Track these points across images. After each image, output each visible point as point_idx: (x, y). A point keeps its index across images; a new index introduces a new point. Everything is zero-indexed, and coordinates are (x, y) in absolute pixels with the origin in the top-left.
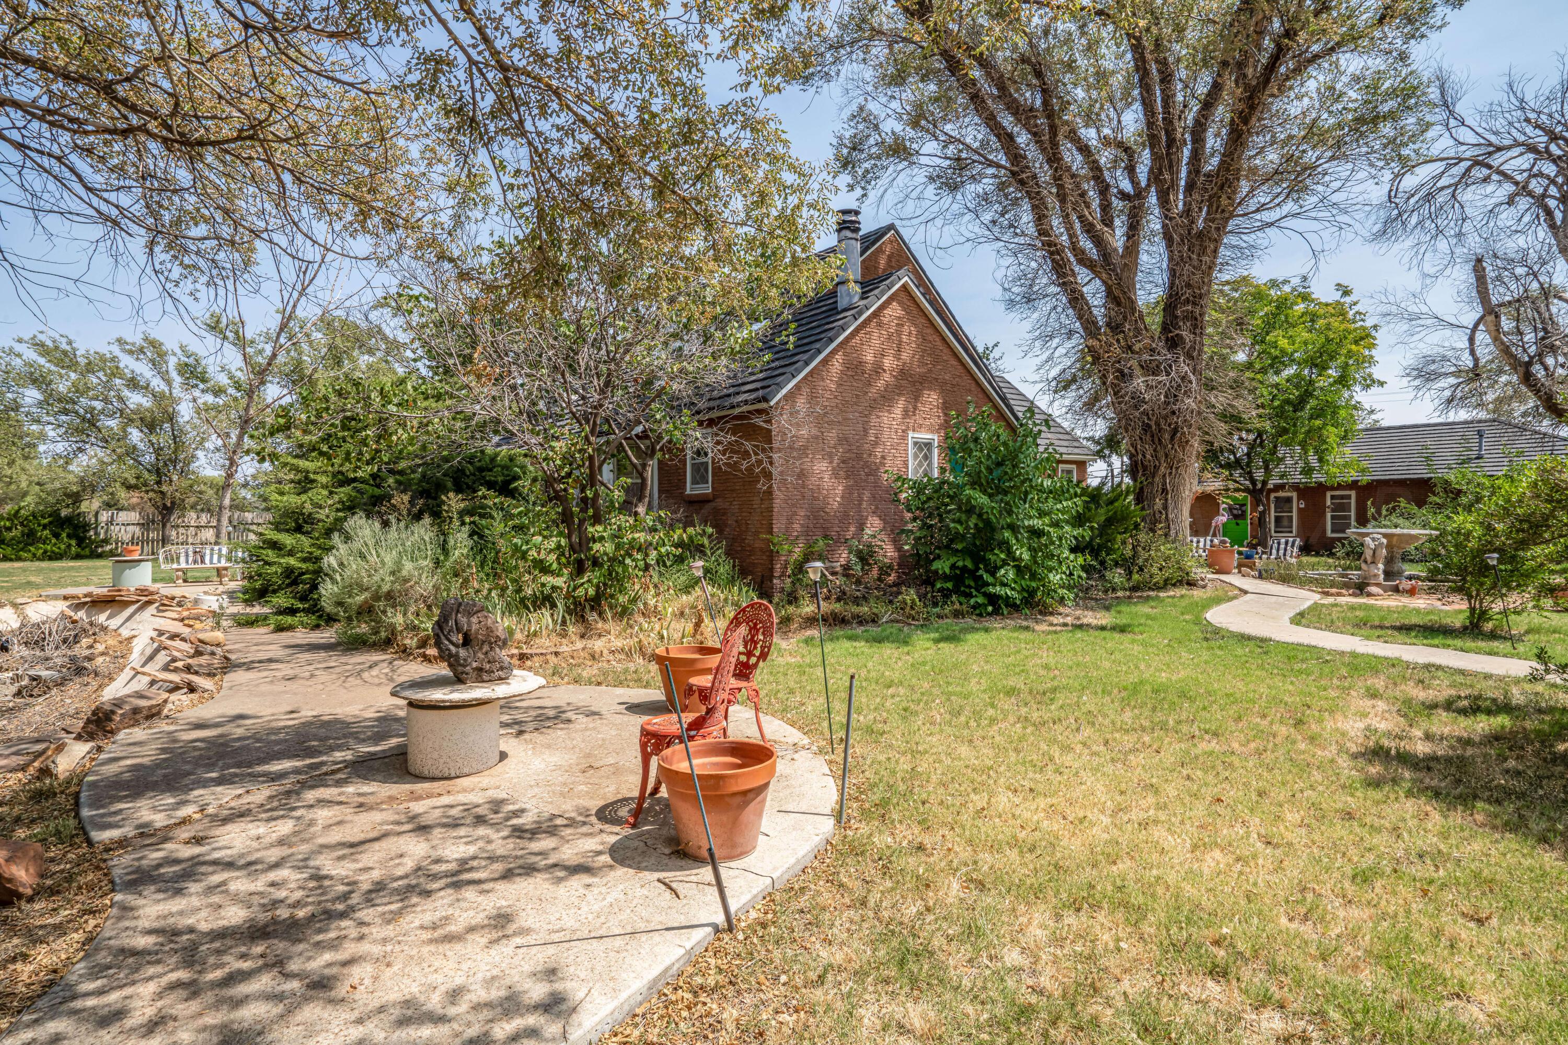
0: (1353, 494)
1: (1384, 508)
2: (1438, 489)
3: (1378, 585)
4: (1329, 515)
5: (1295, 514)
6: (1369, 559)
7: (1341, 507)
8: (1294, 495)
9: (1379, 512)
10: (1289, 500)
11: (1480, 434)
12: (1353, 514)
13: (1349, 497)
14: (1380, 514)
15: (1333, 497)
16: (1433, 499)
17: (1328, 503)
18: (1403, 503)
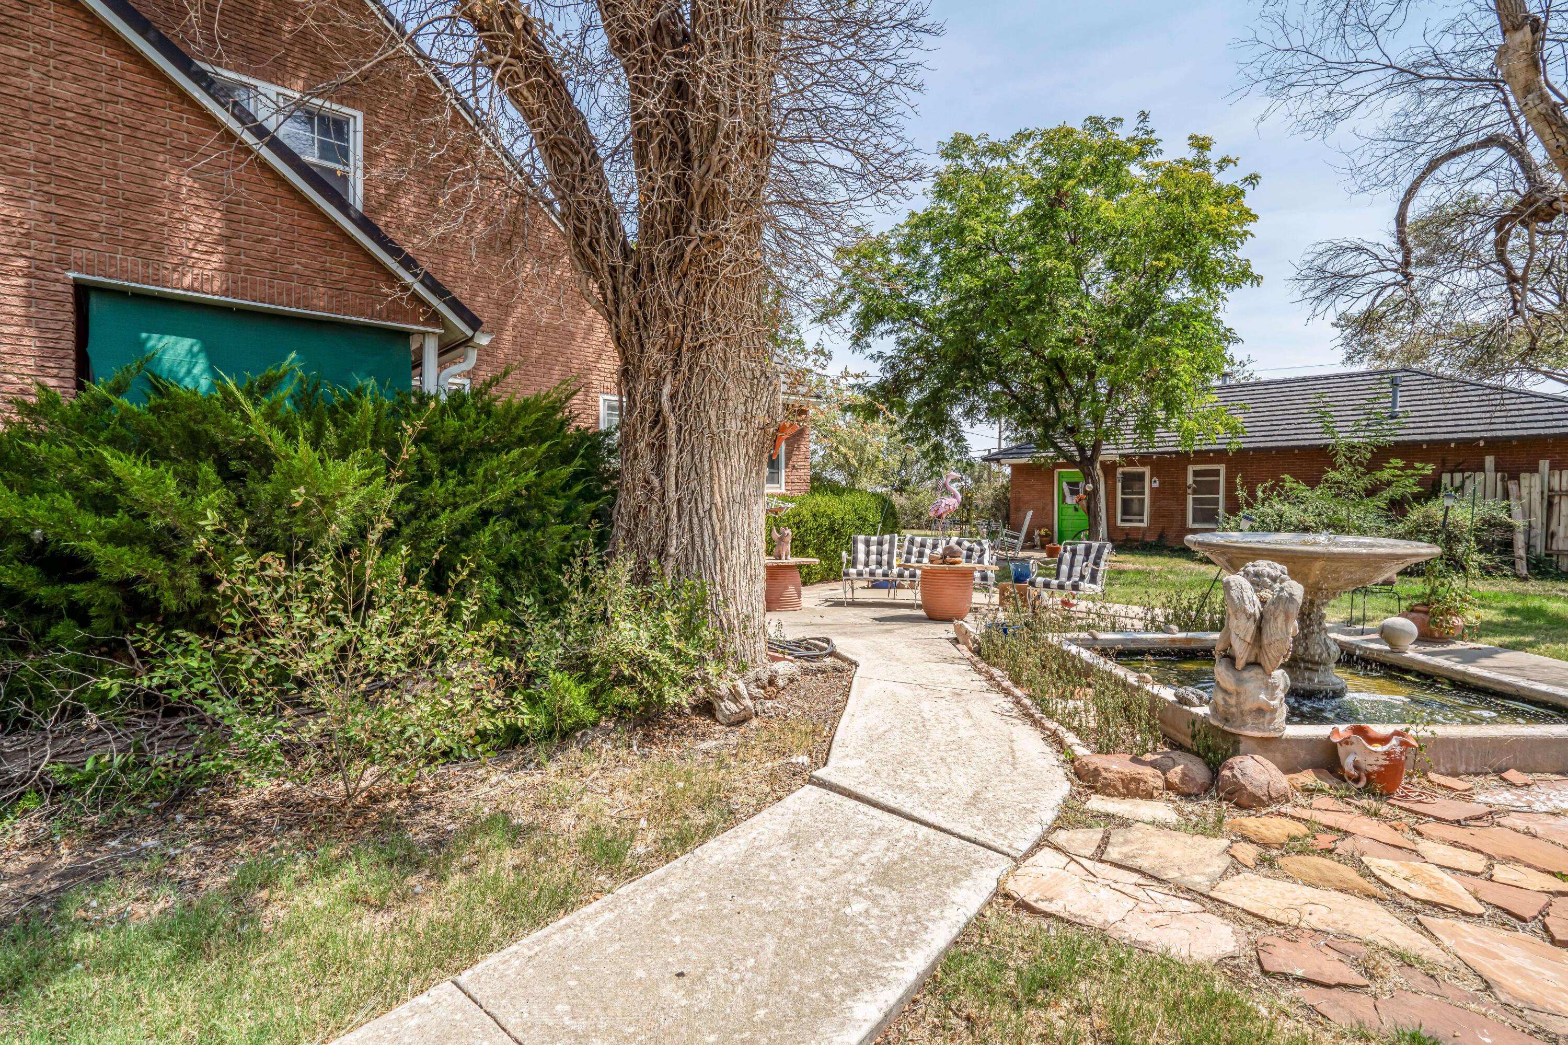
0: (1222, 468)
1: (1260, 487)
2: (1340, 460)
3: (1266, 745)
4: (1190, 498)
5: (1147, 497)
6: (1241, 651)
7: (1206, 486)
8: (1147, 470)
9: (1252, 494)
10: (1140, 477)
11: (1394, 383)
12: (1221, 496)
13: (1216, 473)
14: (1255, 498)
15: (1196, 473)
16: (1333, 475)
17: (1190, 481)
18: (1288, 481)
